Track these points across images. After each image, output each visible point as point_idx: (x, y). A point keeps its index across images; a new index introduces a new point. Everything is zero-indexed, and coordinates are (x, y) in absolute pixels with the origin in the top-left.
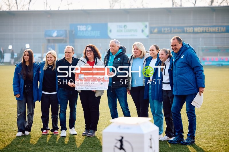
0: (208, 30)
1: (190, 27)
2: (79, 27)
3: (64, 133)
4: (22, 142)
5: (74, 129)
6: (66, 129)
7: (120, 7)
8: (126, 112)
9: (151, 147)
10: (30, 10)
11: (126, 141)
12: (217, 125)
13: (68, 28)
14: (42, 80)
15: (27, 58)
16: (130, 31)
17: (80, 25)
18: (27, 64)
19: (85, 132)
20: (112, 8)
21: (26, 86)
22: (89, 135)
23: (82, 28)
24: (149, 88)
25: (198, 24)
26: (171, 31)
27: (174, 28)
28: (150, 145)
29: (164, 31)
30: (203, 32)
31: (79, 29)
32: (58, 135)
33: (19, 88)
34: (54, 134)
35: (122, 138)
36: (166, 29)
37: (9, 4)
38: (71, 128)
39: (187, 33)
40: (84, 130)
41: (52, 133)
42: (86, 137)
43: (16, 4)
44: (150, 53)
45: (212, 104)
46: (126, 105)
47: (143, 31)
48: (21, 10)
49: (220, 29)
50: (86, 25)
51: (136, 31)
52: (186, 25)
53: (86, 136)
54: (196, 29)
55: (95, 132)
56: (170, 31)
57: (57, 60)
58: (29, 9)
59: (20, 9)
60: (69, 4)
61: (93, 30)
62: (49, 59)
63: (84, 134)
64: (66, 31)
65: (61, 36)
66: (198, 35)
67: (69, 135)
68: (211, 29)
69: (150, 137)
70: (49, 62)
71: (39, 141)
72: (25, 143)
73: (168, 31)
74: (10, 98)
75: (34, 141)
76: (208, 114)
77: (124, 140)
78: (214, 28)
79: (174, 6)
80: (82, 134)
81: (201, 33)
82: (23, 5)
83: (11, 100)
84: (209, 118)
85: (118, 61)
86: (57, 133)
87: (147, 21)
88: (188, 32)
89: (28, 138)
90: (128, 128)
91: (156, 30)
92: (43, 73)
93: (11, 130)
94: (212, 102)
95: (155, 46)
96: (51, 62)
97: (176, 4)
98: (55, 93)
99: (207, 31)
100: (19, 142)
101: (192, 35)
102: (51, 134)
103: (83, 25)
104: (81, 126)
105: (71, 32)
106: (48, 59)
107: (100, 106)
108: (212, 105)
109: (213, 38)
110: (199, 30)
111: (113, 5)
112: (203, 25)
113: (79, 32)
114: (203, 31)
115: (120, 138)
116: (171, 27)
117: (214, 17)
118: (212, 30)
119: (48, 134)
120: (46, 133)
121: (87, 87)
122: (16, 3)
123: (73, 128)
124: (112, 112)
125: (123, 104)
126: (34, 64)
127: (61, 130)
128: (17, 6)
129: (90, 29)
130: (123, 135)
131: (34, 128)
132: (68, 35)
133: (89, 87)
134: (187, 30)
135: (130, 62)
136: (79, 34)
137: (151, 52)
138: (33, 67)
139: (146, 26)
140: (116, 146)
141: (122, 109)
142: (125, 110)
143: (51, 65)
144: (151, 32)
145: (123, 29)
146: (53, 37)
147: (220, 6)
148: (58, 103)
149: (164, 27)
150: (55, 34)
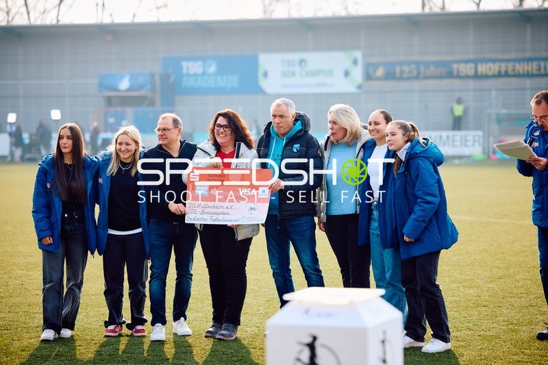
0: (514, 70)
1: (467, 62)
2: (184, 64)
3: (158, 333)
4: (56, 355)
5: (183, 323)
6: (164, 323)
7: (289, 12)
8: (313, 277)
9: (384, 361)
10: (61, 23)
11: (324, 346)
12: (541, 309)
13: (158, 69)
14: (107, 200)
15: (67, 144)
16: (316, 73)
17: (189, 59)
18: (68, 160)
19: (211, 329)
20: (267, 16)
21: (66, 215)
22: (223, 335)
23: (193, 68)
24: (373, 217)
25: (486, 56)
26: (419, 73)
27: (427, 64)
28: (381, 354)
29: (402, 72)
30: (499, 75)
31: (185, 71)
32: (144, 336)
33: (50, 221)
34: (134, 334)
35: (315, 338)
36: (406, 68)
37: (7, 7)
38: (176, 318)
39: (459, 77)
40: (209, 325)
41: (129, 332)
42: (214, 342)
43: (24, 9)
44: (370, 131)
45: (527, 256)
46: (315, 260)
47: (347, 74)
48: (39, 22)
49: (542, 67)
50: (204, 59)
51: (329, 73)
52: (456, 57)
53: (214, 338)
54: (482, 66)
55: (237, 329)
56: (415, 73)
57: (141, 149)
58: (58, 21)
59: (36, 20)
60: (161, 7)
61: (220, 72)
62: (123, 147)
63: (210, 335)
64: (152, 75)
65: (141, 88)
66: (487, 83)
67: (172, 336)
68: (520, 68)
69: (381, 337)
70: (122, 155)
71: (98, 353)
72: (62, 358)
73: (410, 72)
74: (18, 246)
75: (86, 351)
76: (518, 281)
77: (317, 344)
78: (528, 65)
79: (427, 10)
80: (204, 334)
81: (494, 76)
82: (42, 10)
83: (22, 252)
84: (520, 290)
85: (295, 151)
86: (143, 331)
87: (357, 48)
88: (461, 74)
89: (70, 344)
90: (328, 315)
91: (380, 72)
92: (109, 184)
93: (25, 326)
94: (526, 251)
95: (383, 112)
96: (127, 155)
97: (431, 4)
98: (139, 230)
99: (510, 72)
100: (49, 356)
101: (472, 84)
102: (127, 336)
103: (195, 59)
104: (200, 315)
105: (165, 77)
106: (120, 147)
107: (248, 263)
108: (526, 259)
109: (524, 89)
110: (490, 70)
111: (271, 8)
112: (500, 56)
113: (185, 78)
114: (500, 72)
115: (309, 340)
116: (417, 63)
117: (529, 38)
118: (523, 70)
119: (120, 335)
120: (113, 331)
121: (215, 217)
122: (26, 5)
123: (182, 319)
124: (280, 278)
125: (307, 259)
126: (85, 160)
127: (153, 323)
128: (28, 13)
129: (212, 69)
130: (315, 333)
131: (83, 320)
132: (158, 87)
133: (221, 217)
134: (458, 71)
135: (322, 154)
136: (187, 83)
137: (372, 127)
138: (84, 168)
139: (355, 62)
140: (298, 360)
141: (304, 270)
142: (311, 273)
143: (128, 163)
144: (368, 77)
145: (297, 69)
146: (120, 91)
147: (542, 8)
148: (144, 257)
149: (401, 63)
150: (124, 84)
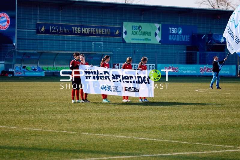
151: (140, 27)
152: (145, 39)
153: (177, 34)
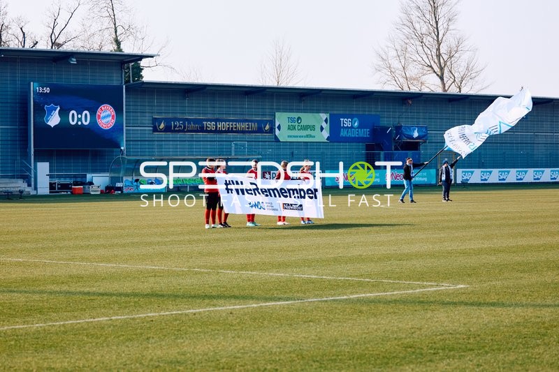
151: (299, 118)
152: (307, 136)
153: (352, 127)
